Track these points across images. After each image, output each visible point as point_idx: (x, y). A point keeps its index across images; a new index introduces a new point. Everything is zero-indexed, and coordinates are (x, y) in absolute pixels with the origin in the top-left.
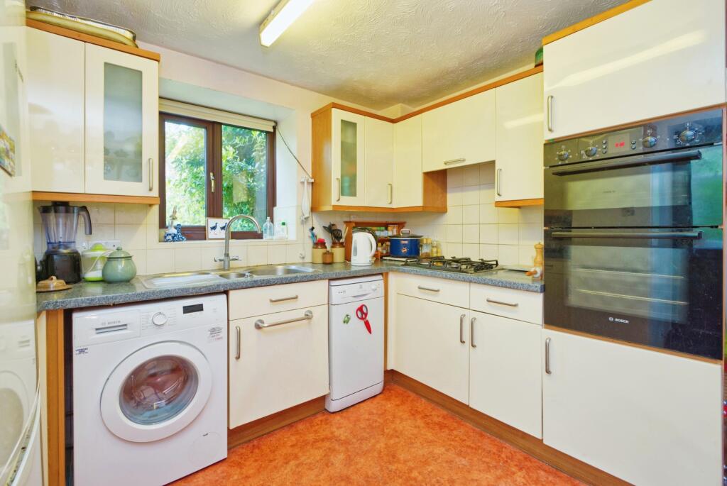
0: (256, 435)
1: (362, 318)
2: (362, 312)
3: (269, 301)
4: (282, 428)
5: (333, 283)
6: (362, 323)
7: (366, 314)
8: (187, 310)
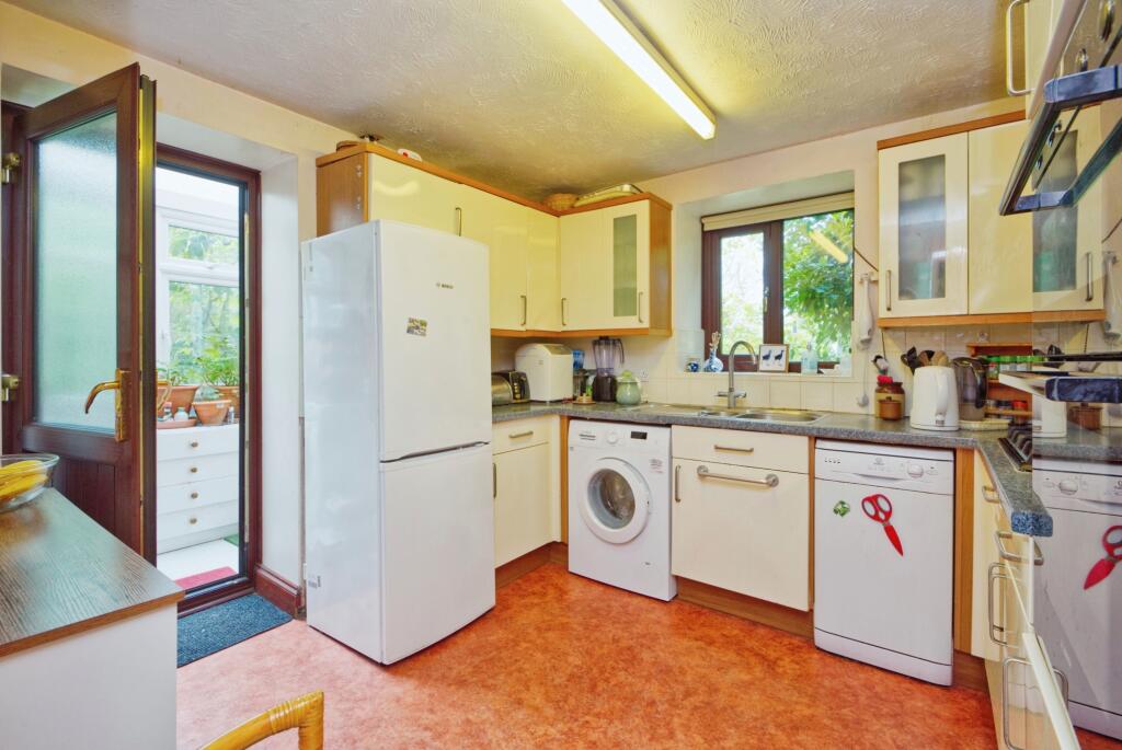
0: (711, 606)
1: (876, 517)
2: (877, 508)
3: (713, 447)
4: (744, 619)
5: (820, 444)
6: (880, 527)
7: (888, 514)
8: (635, 435)
